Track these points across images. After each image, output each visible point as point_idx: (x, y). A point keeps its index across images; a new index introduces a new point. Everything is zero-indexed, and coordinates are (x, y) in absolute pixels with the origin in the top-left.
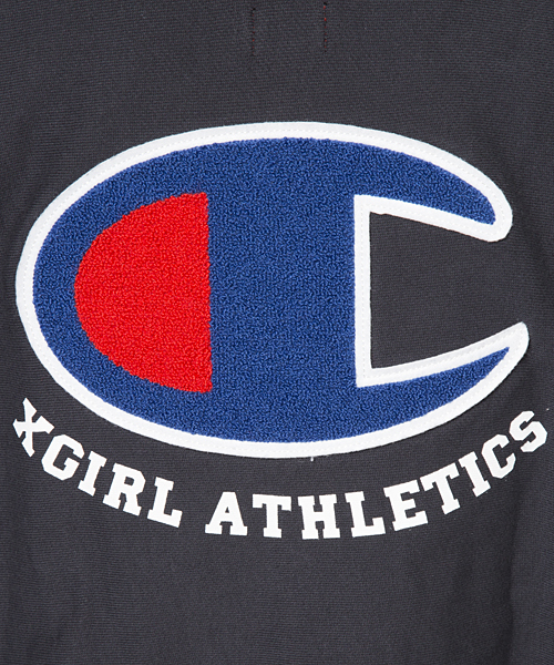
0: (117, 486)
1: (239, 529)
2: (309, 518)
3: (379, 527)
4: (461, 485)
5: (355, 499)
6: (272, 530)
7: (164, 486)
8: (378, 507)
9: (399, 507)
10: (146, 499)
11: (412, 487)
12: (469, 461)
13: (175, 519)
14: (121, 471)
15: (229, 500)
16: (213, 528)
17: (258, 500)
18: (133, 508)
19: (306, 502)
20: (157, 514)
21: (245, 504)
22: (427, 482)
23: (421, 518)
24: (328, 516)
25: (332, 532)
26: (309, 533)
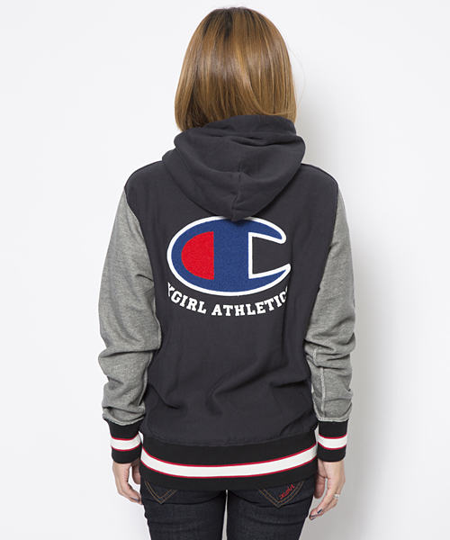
0: (190, 304)
1: (220, 314)
2: (237, 311)
3: (254, 313)
4: (274, 304)
5: (248, 306)
6: (228, 314)
7: (202, 303)
8: (254, 308)
9: (259, 308)
10: (197, 307)
11: (262, 303)
12: (276, 298)
13: (204, 312)
14: (191, 300)
15: (218, 307)
16: (214, 314)
17: (225, 307)
18: (194, 309)
19: (236, 307)
20: (200, 310)
21: (221, 307)
22: (266, 302)
23: (264, 311)
24: (242, 310)
25: (243, 314)
26: (237, 314)
